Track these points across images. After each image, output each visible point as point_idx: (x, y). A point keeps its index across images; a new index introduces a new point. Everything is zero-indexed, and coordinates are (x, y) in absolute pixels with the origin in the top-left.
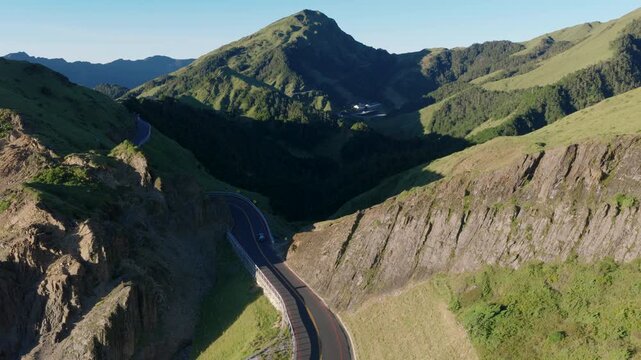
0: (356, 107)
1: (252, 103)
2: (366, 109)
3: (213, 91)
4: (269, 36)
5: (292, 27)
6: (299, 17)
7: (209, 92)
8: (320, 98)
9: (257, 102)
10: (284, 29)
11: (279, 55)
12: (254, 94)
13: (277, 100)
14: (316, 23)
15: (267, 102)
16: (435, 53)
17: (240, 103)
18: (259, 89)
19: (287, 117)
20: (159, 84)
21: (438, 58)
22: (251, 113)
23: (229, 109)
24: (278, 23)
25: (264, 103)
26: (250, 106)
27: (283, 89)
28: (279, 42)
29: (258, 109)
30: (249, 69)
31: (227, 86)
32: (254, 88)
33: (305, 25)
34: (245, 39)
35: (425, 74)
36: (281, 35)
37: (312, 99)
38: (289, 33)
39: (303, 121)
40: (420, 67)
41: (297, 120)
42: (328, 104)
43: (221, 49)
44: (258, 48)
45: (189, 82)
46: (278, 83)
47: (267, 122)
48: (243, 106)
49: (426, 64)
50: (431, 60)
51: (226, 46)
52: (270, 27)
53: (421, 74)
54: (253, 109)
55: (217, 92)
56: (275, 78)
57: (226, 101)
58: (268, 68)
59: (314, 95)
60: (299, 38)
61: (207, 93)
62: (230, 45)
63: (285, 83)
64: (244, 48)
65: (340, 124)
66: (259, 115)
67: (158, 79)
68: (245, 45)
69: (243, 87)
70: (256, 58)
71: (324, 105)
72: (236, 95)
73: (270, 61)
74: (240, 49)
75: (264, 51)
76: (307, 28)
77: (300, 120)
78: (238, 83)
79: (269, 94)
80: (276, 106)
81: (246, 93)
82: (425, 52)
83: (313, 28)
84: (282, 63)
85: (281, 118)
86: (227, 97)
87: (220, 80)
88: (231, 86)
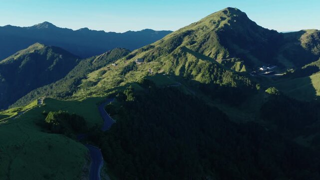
0: (261, 69)
1: (199, 71)
2: (268, 70)
3: (175, 63)
4: (207, 23)
5: (221, 18)
6: (225, 12)
7: (173, 63)
8: (239, 63)
9: (202, 71)
10: (216, 19)
11: (213, 35)
12: (201, 65)
13: (215, 70)
14: (235, 15)
15: (209, 71)
16: (310, 33)
17: (191, 71)
18: (204, 62)
19: (221, 82)
20: (145, 50)
21: (312, 36)
22: (198, 78)
23: (185, 75)
24: (212, 15)
25: (207, 72)
26: (198, 73)
27: (216, 57)
28: (213, 27)
29: (203, 75)
30: (195, 44)
31: (184, 60)
32: (201, 61)
33: (228, 16)
34: (193, 25)
35: (304, 46)
36: (214, 23)
37: (233, 63)
38: (219, 22)
39: (233, 84)
40: (300, 42)
41: (229, 84)
42: (244, 66)
43: (179, 30)
44: (201, 31)
45: (161, 51)
46: (213, 53)
47: (209, 84)
48: (194, 73)
49: (304, 40)
50: (307, 37)
51: (182, 29)
52: (207, 18)
53: (301, 47)
54: (200, 75)
55: (178, 63)
56: (211, 49)
57: (183, 69)
58: (207, 43)
59: (235, 61)
60: (225, 25)
61: (171, 64)
62: (185, 28)
63: (217, 53)
64: (193, 31)
65: (258, 88)
66: (204, 79)
67: (145, 47)
68: (194, 28)
69: (194, 60)
70: (200, 37)
71: (241, 67)
72: (189, 66)
73: (208, 39)
74: (191, 31)
75: (204, 33)
76: (229, 18)
77: (231, 84)
78: (191, 58)
79: (210, 66)
80: (214, 74)
81: (196, 64)
82: (302, 32)
83: (233, 18)
84: (216, 41)
85: (218, 82)
86: (184, 66)
87: (180, 55)
88: (187, 59)
